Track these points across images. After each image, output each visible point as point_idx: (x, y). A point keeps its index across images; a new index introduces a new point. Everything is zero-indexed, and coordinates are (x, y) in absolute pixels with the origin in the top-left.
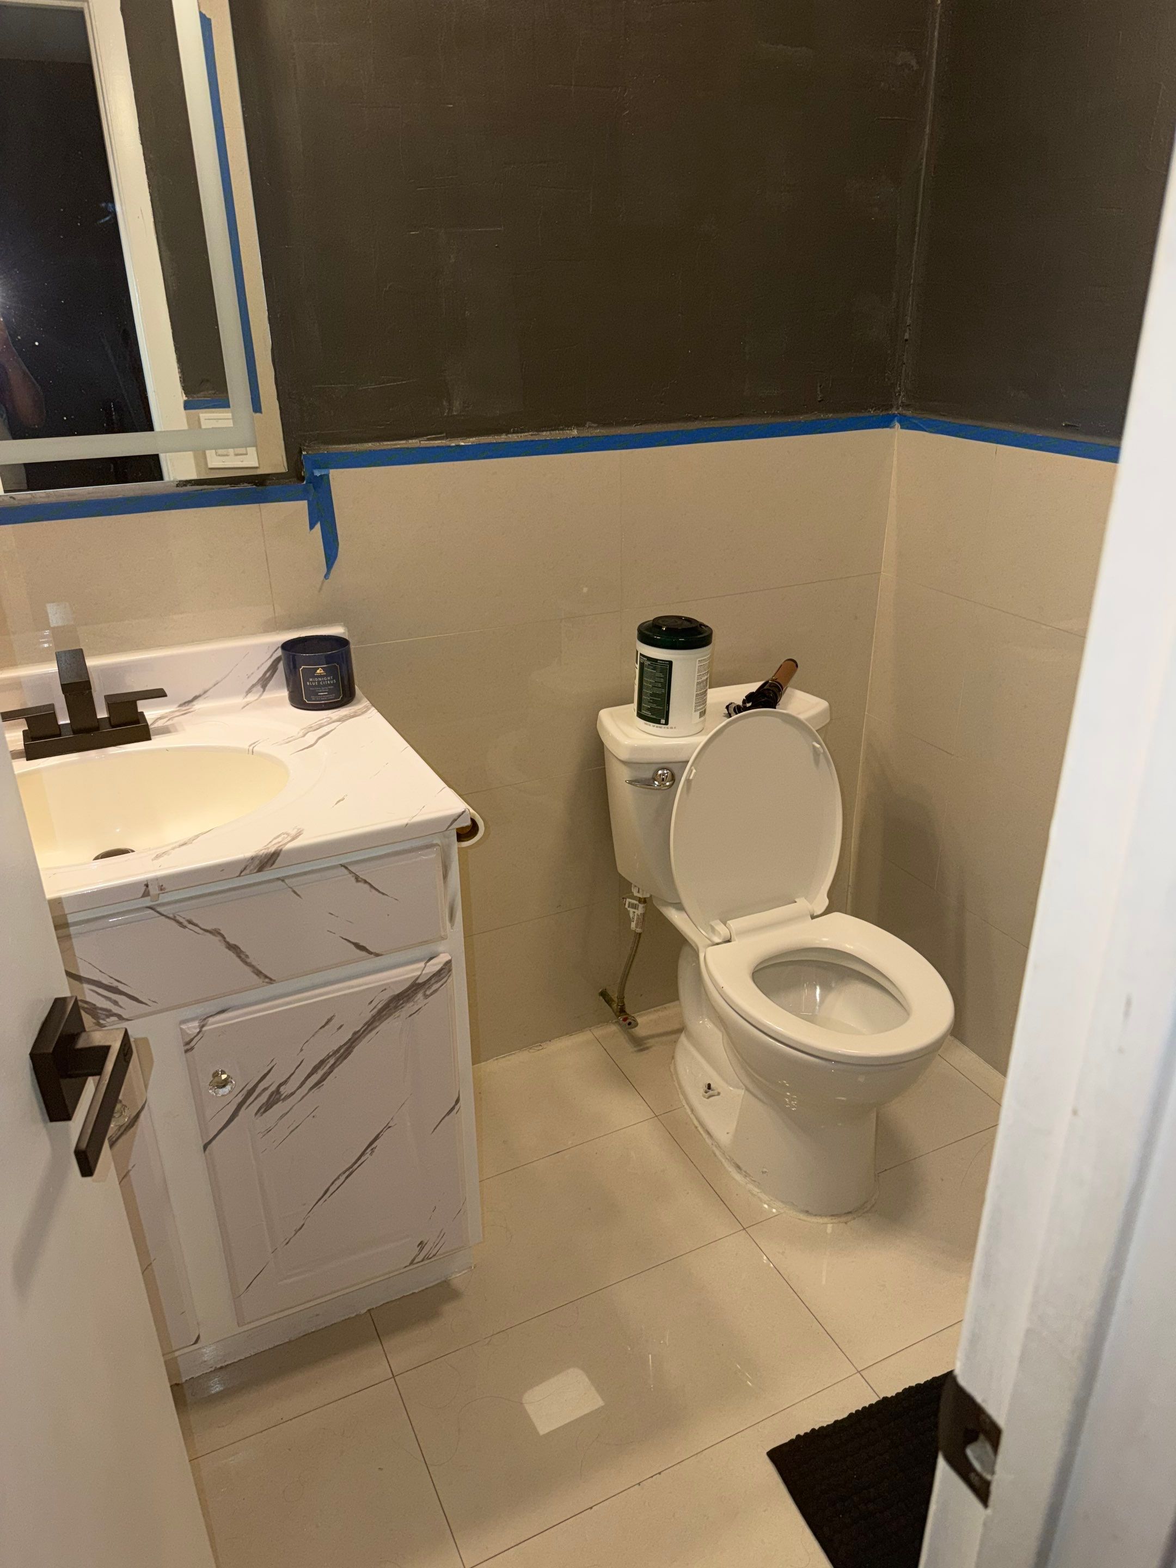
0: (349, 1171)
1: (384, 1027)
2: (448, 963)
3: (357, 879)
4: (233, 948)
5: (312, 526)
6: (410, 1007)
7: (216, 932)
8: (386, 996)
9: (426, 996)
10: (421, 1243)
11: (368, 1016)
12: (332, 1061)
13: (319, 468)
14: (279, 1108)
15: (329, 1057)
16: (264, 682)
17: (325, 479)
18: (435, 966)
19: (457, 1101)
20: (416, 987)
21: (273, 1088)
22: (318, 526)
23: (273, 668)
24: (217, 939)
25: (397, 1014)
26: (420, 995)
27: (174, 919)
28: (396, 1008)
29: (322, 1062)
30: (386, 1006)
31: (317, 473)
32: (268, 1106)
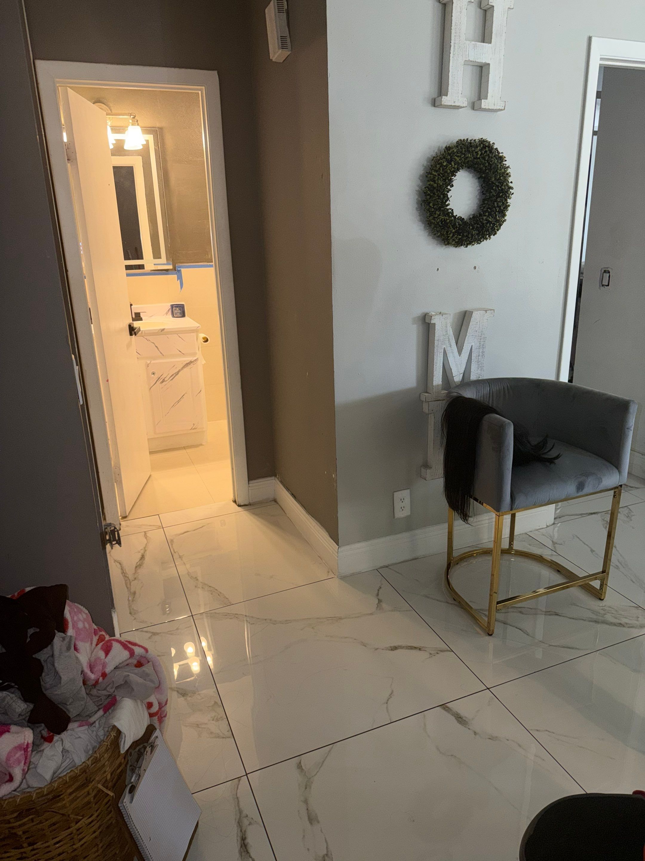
0: (178, 401)
1: (185, 369)
2: (198, 358)
3: (179, 337)
4: (156, 347)
5: (178, 280)
6: (190, 366)
7: (153, 343)
8: (185, 363)
9: (193, 365)
10: (194, 424)
11: (182, 366)
12: (175, 375)
13: (179, 268)
14: (164, 383)
15: (174, 374)
16: (167, 313)
17: (180, 270)
18: (195, 358)
19: (201, 391)
20: (191, 362)
21: (163, 379)
22: (179, 280)
23: (169, 310)
24: (153, 344)
25: (187, 367)
26: (192, 364)
27: (146, 339)
28: (187, 366)
29: (173, 375)
30: (185, 365)
31: (179, 269)
32: (162, 382)
